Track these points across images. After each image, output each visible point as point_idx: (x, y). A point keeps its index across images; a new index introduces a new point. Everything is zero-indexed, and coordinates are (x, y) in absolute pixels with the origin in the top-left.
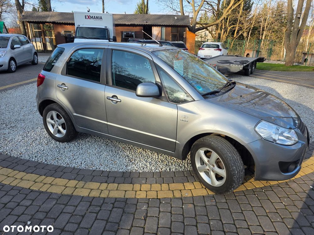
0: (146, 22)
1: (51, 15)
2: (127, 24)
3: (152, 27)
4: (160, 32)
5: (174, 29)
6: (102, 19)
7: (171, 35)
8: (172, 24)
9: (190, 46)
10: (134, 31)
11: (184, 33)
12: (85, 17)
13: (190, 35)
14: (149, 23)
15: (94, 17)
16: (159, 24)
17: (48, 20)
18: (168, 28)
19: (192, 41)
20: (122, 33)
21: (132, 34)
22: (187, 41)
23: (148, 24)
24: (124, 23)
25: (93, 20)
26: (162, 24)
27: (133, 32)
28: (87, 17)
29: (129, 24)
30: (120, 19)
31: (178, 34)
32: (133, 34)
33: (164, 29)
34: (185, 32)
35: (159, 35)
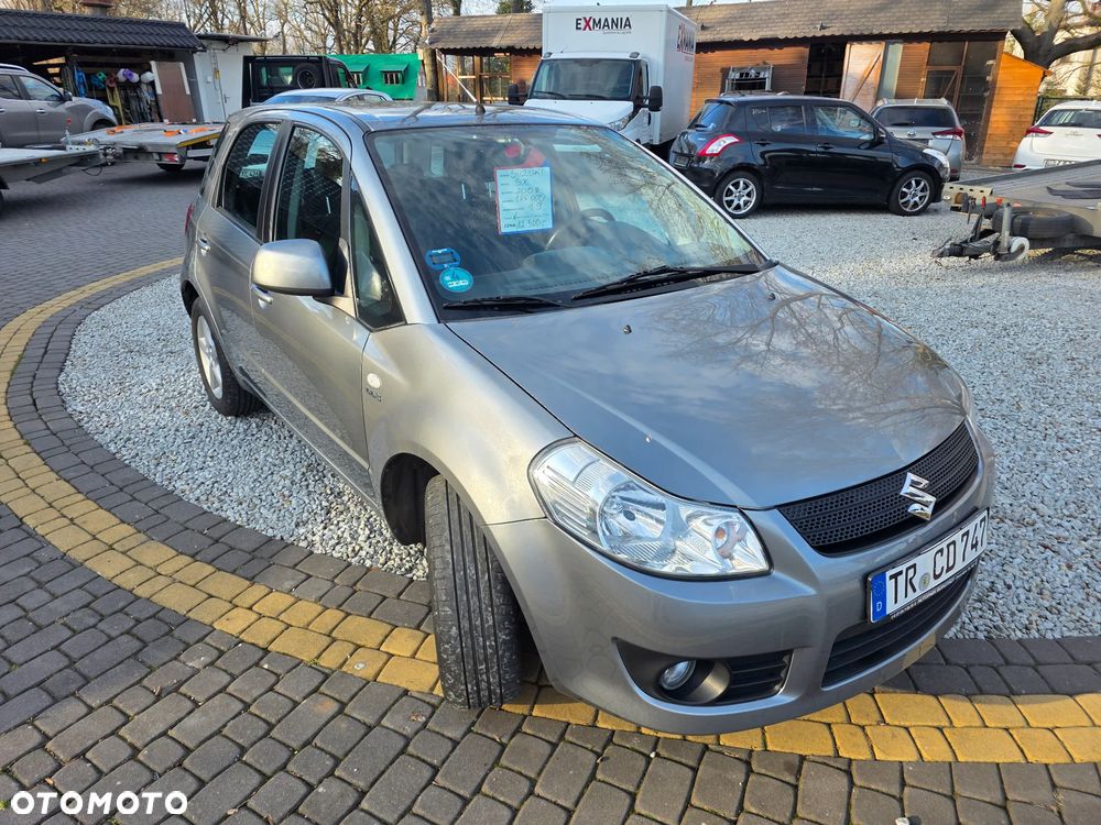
0: (822, 28)
1: (506, 23)
2: (746, 39)
3: (848, 46)
4: (878, 65)
5: (944, 49)
6: (629, 25)
7: (924, 73)
8: (936, 30)
9: (1007, 118)
10: (771, 63)
11: (990, 62)
12: (577, 24)
13: (1017, 70)
14: (835, 30)
15: (606, 20)
16: (875, 32)
17: (495, 42)
18: (915, 45)
19: (1021, 98)
20: (725, 72)
21: (761, 76)
22: (995, 98)
23: (827, 33)
24: (735, 36)
25: (601, 31)
26: (887, 32)
27: (765, 69)
28: (583, 24)
29: (755, 38)
30: (726, 22)
31: (959, 70)
32: (767, 75)
33: (897, 50)
34: (994, 58)
35: (874, 78)
